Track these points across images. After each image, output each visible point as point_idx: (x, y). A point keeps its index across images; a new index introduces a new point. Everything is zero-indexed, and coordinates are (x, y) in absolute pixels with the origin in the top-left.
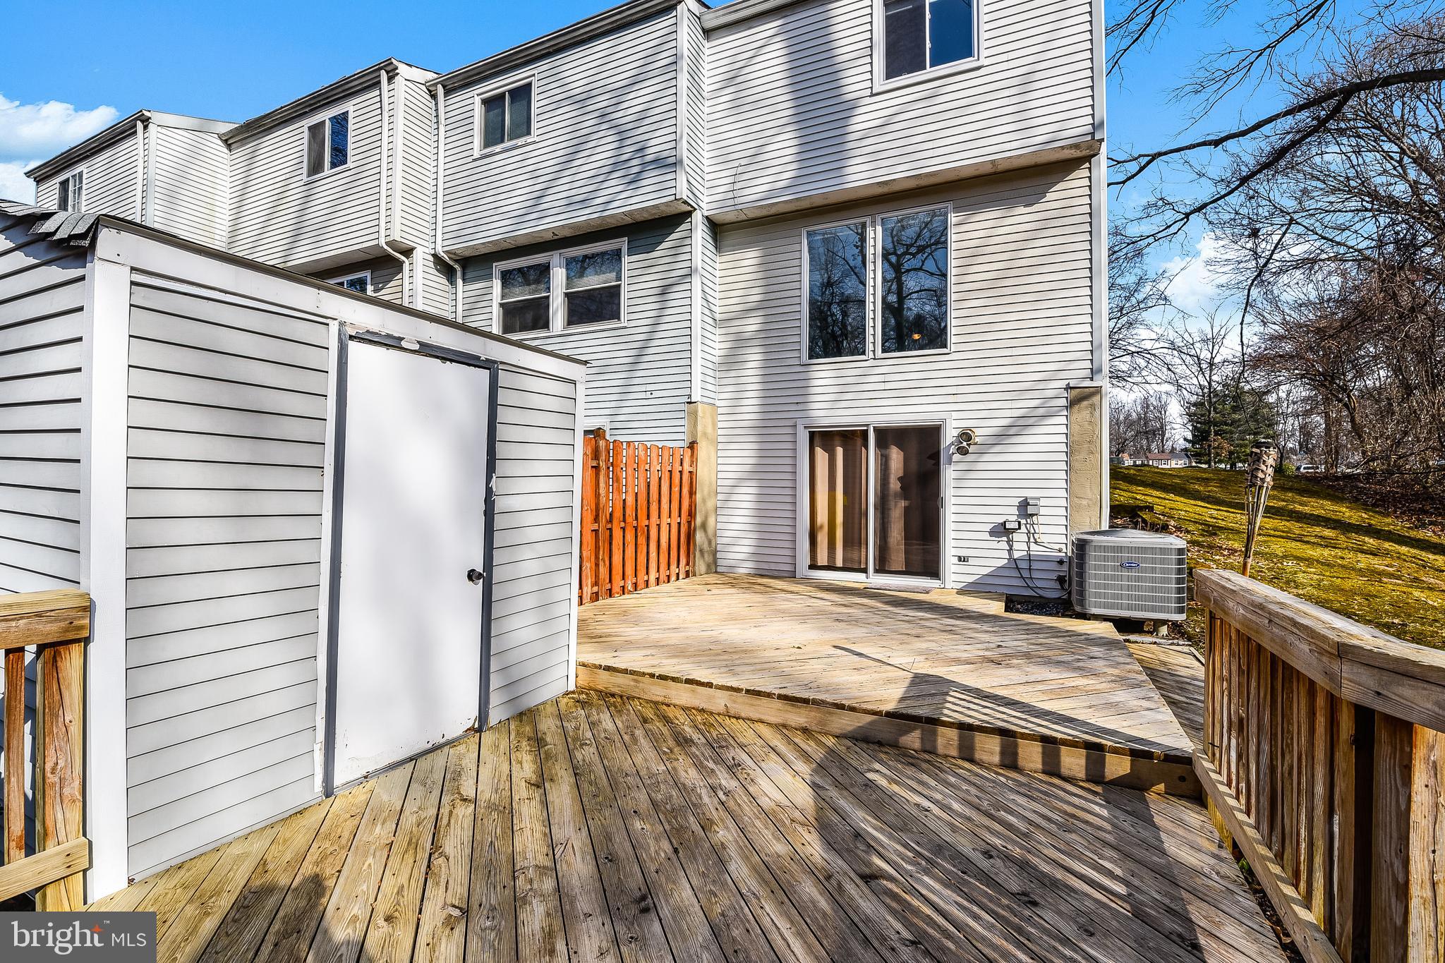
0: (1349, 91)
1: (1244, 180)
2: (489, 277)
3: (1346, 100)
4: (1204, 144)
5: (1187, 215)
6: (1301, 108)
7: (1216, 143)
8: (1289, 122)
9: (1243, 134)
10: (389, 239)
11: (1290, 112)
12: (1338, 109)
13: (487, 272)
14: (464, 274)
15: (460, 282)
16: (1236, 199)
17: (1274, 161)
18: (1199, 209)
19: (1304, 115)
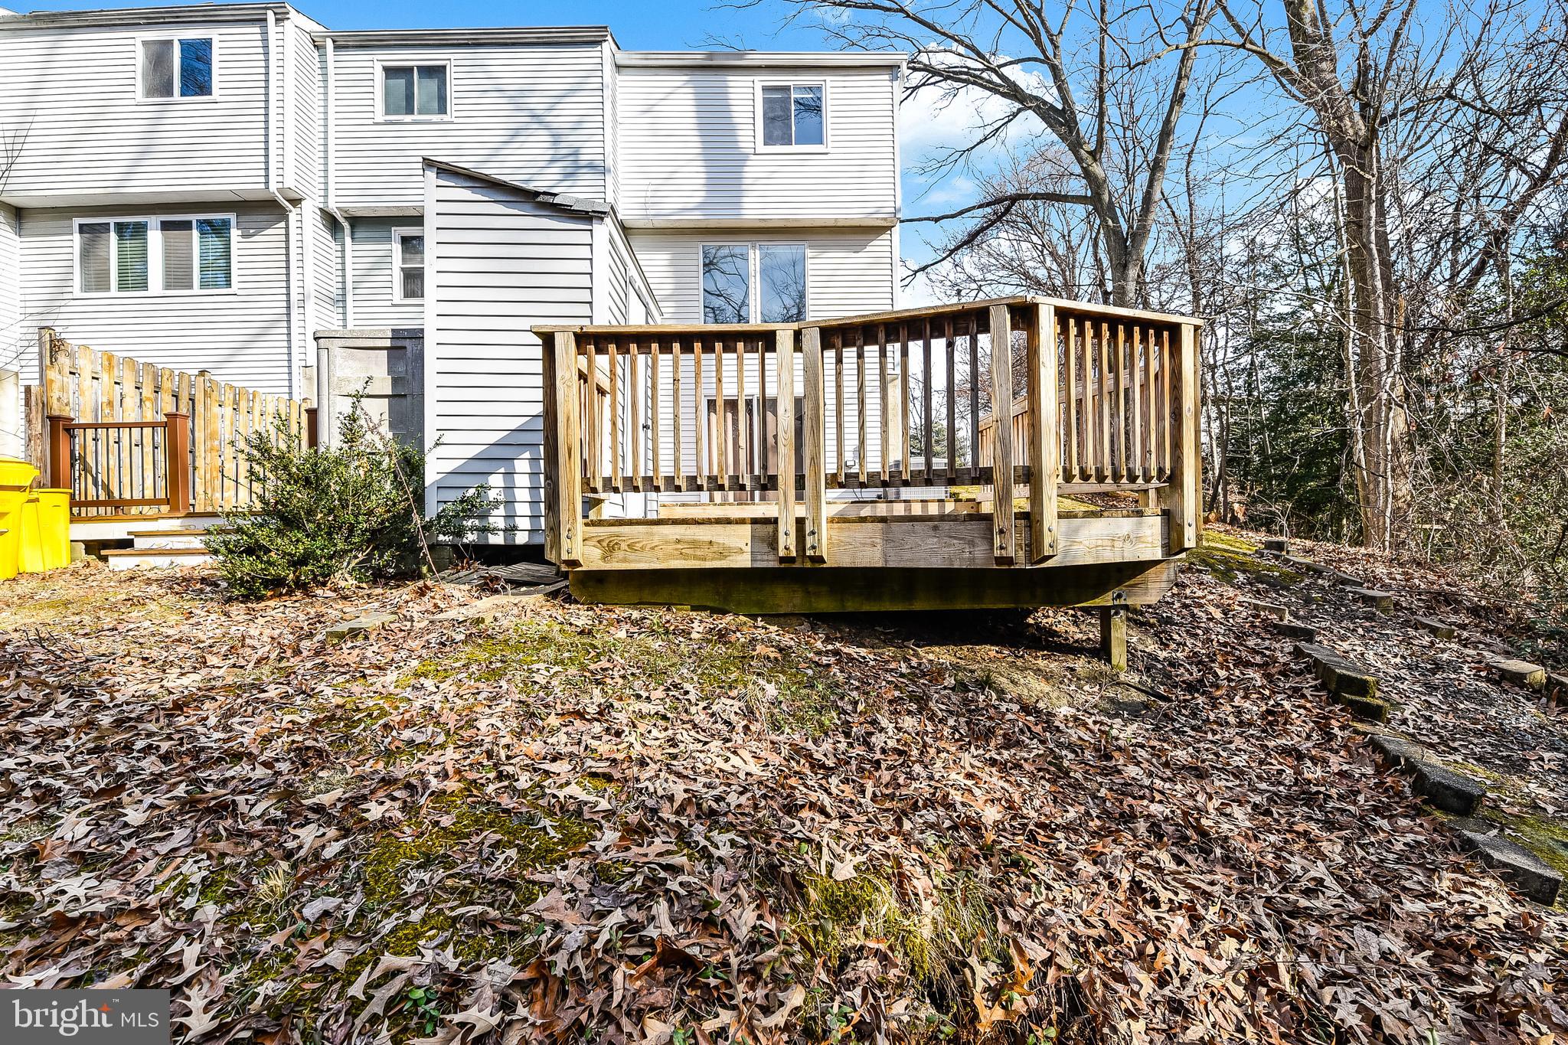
0: (1014, 199)
1: (952, 252)
2: (389, 239)
3: (1013, 204)
4: (928, 219)
5: (916, 272)
6: (988, 204)
7: (937, 220)
8: (980, 212)
9: (953, 216)
10: (280, 186)
11: (981, 206)
12: (1007, 210)
13: (385, 234)
14: (353, 233)
15: (348, 240)
16: (947, 265)
17: (971, 240)
18: (923, 269)
19: (988, 210)
